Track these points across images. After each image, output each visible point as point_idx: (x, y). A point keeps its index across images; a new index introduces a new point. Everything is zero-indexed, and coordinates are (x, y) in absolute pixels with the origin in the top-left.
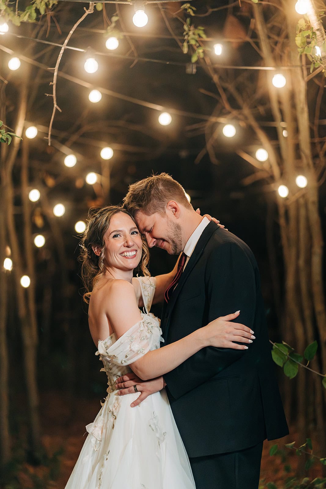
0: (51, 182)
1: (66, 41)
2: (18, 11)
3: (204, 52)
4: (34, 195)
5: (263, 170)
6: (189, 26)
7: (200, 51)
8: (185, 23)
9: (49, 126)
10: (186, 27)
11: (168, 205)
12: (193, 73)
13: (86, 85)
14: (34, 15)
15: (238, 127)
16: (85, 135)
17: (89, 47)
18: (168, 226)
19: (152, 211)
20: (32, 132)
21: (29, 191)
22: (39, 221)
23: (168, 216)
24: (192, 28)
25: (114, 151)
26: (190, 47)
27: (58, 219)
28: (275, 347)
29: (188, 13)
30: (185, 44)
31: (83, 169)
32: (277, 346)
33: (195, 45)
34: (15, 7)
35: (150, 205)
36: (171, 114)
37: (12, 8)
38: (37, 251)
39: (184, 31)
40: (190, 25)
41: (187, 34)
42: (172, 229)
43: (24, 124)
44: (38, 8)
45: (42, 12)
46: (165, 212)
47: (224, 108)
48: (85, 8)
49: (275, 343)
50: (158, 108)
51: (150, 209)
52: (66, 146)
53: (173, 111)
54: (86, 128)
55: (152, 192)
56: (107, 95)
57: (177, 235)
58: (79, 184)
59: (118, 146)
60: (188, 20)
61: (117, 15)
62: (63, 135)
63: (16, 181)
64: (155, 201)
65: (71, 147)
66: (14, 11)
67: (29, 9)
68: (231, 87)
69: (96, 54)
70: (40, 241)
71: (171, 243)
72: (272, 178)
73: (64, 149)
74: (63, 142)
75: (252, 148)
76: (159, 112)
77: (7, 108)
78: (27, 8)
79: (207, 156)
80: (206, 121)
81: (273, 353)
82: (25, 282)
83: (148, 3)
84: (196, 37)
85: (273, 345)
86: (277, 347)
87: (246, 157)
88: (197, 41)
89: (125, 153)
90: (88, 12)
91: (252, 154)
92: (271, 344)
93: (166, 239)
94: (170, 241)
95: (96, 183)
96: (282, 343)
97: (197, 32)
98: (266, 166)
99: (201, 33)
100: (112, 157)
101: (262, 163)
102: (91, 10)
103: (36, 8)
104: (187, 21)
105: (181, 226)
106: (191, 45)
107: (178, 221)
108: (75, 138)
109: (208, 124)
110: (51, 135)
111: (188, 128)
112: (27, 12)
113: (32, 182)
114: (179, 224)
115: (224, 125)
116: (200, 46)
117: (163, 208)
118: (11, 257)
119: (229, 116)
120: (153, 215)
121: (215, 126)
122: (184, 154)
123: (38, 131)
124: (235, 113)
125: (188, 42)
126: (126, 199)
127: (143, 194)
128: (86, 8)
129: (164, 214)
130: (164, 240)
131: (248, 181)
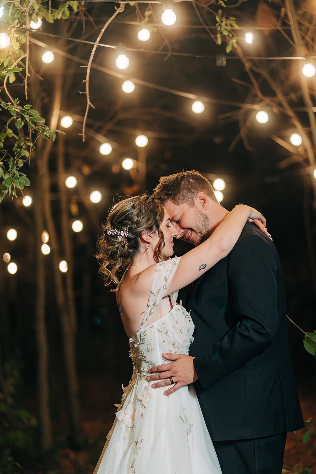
0: (86, 170)
1: (98, 39)
2: (51, 9)
3: (237, 42)
4: (71, 182)
5: (298, 154)
6: (221, 18)
7: (234, 41)
8: (217, 15)
9: (84, 116)
10: (218, 19)
11: (197, 196)
12: (224, 65)
13: (120, 76)
14: (68, 13)
15: (271, 113)
16: (120, 123)
17: (120, 44)
18: (196, 215)
19: (182, 201)
20: (67, 122)
21: (66, 178)
22: (74, 209)
23: (196, 207)
24: (224, 20)
25: (149, 138)
26: (223, 37)
27: (94, 205)
28: (307, 336)
29: (220, 5)
30: (219, 36)
31: (119, 156)
32: (308, 334)
33: (228, 36)
34: (49, 5)
35: (180, 195)
36: (204, 103)
37: (45, 6)
38: (75, 235)
39: (217, 22)
40: (222, 16)
41: (220, 25)
42: (200, 219)
43: (60, 113)
44: (71, 5)
45: (75, 9)
46: (194, 203)
47: (256, 96)
48: (115, 7)
49: (307, 332)
50: (191, 96)
51: (179, 199)
52: (102, 135)
53: (206, 99)
54: (121, 116)
55: (183, 183)
56: (140, 85)
57: (205, 225)
58: (115, 169)
59: (152, 134)
60: (220, 11)
61: (149, 10)
62: (98, 124)
63: (53, 168)
64: (185, 192)
65: (105, 136)
66: (48, 9)
67: (62, 7)
68: (264, 73)
69: (128, 50)
70: (77, 226)
71: (199, 234)
72: (307, 161)
73: (100, 138)
74: (98, 130)
75: (287, 133)
76: (192, 101)
77: (42, 99)
78: (61, 6)
79: (241, 142)
80: (240, 108)
81: (304, 342)
82: (63, 267)
83: (176, 2)
84: (229, 28)
85: (304, 334)
86: (309, 336)
87: (281, 142)
88: (229, 32)
89: (160, 140)
90: (118, 11)
91: (286, 139)
92: (303, 333)
93: (194, 229)
94: (197, 231)
95: (133, 169)
96: (313, 332)
97: (229, 22)
98: (301, 150)
99: (233, 23)
100: (147, 144)
101: (296, 147)
102: (122, 7)
103: (69, 6)
104: (219, 13)
105: (209, 217)
106: (224, 36)
107: (207, 212)
108: (109, 126)
109: (241, 112)
110: (87, 125)
111: (222, 116)
112: (61, 10)
113: (69, 169)
114: (207, 215)
115: (257, 111)
116: (233, 36)
117: (192, 199)
118: (48, 244)
119: (261, 104)
120: (182, 205)
121: (248, 114)
122: (218, 140)
123: (73, 120)
124: (267, 100)
125: (221, 33)
126: (157, 190)
127: (174, 184)
128: (117, 7)
129: (192, 204)
130: (192, 230)
131: (284, 164)
